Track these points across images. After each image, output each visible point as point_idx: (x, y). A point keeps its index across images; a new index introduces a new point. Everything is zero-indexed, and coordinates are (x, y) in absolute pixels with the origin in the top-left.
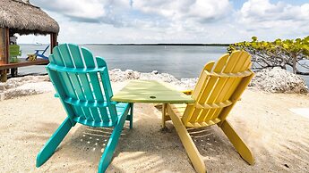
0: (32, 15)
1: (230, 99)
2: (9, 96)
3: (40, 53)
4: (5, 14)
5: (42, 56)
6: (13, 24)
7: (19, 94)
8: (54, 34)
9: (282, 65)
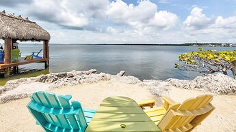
0: (30, 28)
1: (191, 123)
2: (5, 101)
3: (35, 54)
4: (9, 29)
5: (37, 56)
6: (15, 35)
7: (13, 98)
8: (46, 41)
9: (224, 70)
